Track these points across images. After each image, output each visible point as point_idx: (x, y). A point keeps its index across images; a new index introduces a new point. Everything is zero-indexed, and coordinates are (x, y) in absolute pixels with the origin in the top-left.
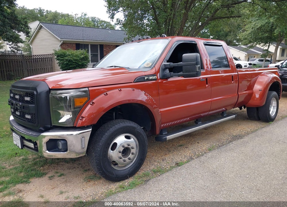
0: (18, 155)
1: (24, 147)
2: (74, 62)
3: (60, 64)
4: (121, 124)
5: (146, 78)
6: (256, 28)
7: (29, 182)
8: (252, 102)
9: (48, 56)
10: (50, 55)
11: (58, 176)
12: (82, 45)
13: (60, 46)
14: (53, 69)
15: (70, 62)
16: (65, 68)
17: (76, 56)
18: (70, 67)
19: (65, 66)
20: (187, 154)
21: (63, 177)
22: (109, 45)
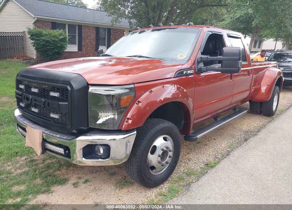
0: (19, 154)
1: (46, 151)
2: (52, 43)
3: (34, 45)
4: (161, 124)
5: (185, 72)
6: (235, 18)
7: (51, 191)
8: (259, 97)
9: (18, 34)
10: (21, 33)
11: (83, 182)
12: (58, 24)
13: (33, 24)
14: (24, 49)
15: (48, 43)
16: (42, 49)
17: (54, 36)
18: (47, 49)
19: (41, 47)
20: (210, 153)
21: (89, 183)
22: (88, 26)
